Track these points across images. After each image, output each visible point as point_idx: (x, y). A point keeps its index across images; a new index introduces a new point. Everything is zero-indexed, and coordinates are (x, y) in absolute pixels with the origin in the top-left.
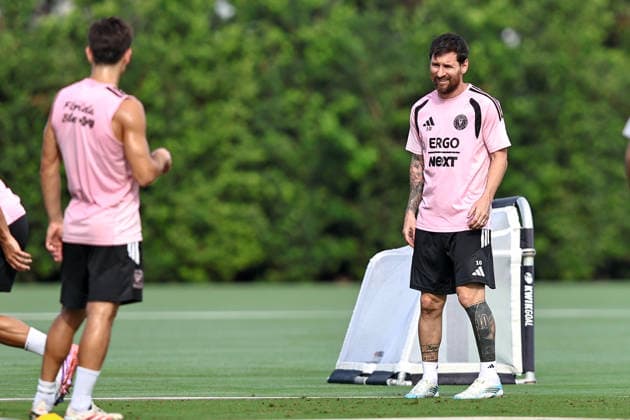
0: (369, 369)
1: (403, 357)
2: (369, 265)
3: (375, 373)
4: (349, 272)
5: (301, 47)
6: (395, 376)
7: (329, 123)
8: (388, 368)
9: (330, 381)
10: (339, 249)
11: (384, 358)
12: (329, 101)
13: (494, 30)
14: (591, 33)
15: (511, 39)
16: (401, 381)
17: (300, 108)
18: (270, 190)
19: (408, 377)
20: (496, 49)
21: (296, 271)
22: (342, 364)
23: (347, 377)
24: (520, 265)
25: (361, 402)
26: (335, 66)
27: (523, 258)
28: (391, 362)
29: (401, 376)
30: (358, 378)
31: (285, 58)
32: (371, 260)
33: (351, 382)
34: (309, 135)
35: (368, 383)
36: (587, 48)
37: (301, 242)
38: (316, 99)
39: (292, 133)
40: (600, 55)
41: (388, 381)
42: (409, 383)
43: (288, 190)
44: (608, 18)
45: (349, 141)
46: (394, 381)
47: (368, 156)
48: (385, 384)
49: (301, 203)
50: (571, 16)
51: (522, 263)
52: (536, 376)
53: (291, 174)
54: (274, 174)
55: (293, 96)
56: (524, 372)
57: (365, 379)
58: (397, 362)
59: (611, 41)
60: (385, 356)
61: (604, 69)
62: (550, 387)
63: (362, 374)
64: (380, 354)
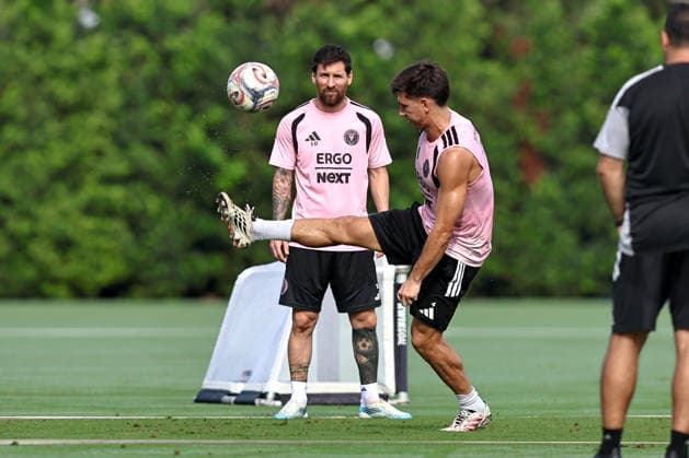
0: (237, 388)
1: (271, 376)
2: (237, 282)
3: (243, 393)
4: (216, 288)
5: (167, 58)
6: (263, 396)
7: (196, 136)
8: (257, 387)
9: (197, 401)
10: (206, 265)
11: (252, 378)
12: (195, 112)
13: (367, 41)
14: (466, 44)
15: (384, 50)
16: (269, 401)
17: (166, 120)
18: (136, 205)
19: (277, 397)
20: (369, 60)
21: (161, 288)
22: (210, 383)
23: (214, 397)
24: (393, 282)
25: (228, 423)
26: (202, 77)
27: (396, 275)
28: (260, 382)
29: (270, 396)
30: (226, 398)
31: (150, 68)
32: (240, 276)
33: (218, 402)
34: (175, 147)
35: (236, 403)
36: (462, 59)
37: (167, 257)
38: (183, 111)
39: (158, 146)
40: (476, 67)
41: (257, 401)
42: (278, 403)
43: (153, 204)
44: (484, 29)
45: (216, 154)
46: (263, 401)
47: (237, 169)
48: (253, 403)
49: (167, 218)
50: (446, 27)
51: (395, 280)
52: (409, 397)
53: (157, 188)
54: (139, 187)
55: (159, 108)
56: (397, 392)
57: (233, 398)
58: (266, 381)
59: (487, 52)
60: (254, 375)
61: (481, 81)
62: (425, 408)
63: (230, 394)
64: (248, 373)
